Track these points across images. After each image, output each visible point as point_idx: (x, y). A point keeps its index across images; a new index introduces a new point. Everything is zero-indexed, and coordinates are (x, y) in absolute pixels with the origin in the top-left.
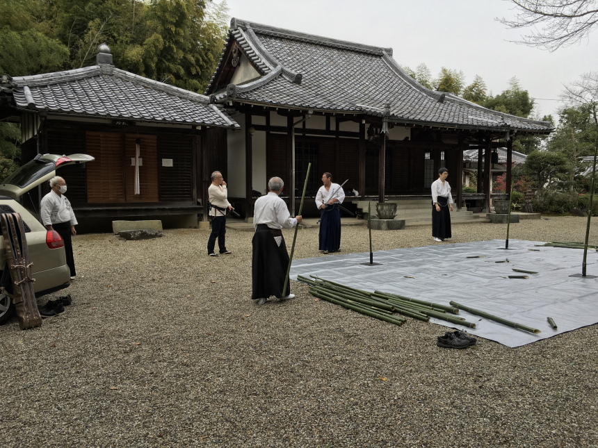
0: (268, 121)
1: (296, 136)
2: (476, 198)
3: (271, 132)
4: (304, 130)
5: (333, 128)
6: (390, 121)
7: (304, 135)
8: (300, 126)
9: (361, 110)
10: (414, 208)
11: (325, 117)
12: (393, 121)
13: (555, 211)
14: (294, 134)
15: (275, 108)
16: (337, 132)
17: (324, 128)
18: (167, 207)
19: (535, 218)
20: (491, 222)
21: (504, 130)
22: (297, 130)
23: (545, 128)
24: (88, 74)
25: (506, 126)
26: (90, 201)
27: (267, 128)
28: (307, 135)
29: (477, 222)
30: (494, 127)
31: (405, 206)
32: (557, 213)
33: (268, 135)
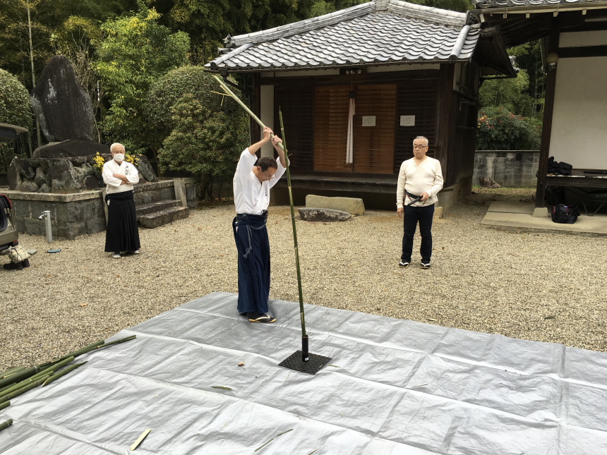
18: (378, 183)
24: (348, 15)
26: (316, 169)
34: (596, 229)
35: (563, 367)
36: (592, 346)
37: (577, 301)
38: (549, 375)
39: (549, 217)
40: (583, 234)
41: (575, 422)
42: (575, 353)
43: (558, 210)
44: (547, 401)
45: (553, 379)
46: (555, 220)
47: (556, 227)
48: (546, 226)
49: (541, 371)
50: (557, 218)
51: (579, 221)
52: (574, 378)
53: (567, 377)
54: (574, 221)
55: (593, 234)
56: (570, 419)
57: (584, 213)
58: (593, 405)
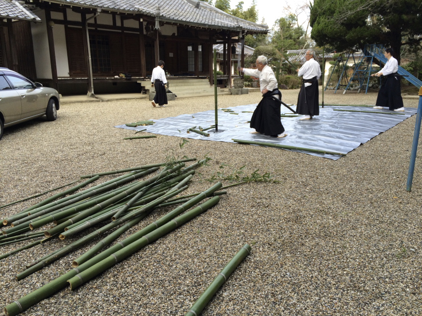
0: (65, 16)
1: (89, 30)
2: (222, 78)
3: (69, 26)
4: (95, 25)
5: (119, 24)
6: (161, 20)
7: (96, 29)
8: (92, 21)
9: (138, 11)
10: (182, 86)
11: (111, 15)
12: (163, 20)
14: (87, 28)
15: (70, 6)
16: (122, 28)
17: (111, 24)
20: (231, 94)
21: (238, 30)
22: (90, 25)
23: (265, 29)
25: (239, 27)
27: (65, 22)
28: (99, 29)
30: (232, 28)
31: (175, 84)
33: (66, 28)
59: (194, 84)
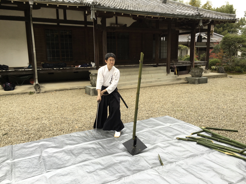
1: (34, 24)
2: (184, 65)
13: (238, 71)
19: (223, 77)
20: (188, 83)
21: (198, 18)
25: (199, 15)
29: (177, 84)
30: (190, 16)
31: (127, 73)
32: (239, 72)
34: (23, 91)
35: (12, 156)
36: (24, 141)
37: (17, 123)
38: (5, 162)
39: (3, 89)
40: (18, 94)
41: (19, 179)
42: (17, 146)
43: (6, 86)
44: (6, 175)
45: (7, 163)
46: (5, 90)
47: (6, 93)
48: (2, 93)
49: (2, 161)
50: (6, 89)
51: (16, 89)
52: (17, 158)
53: (14, 160)
54: (14, 89)
55: (22, 93)
56: (16, 179)
57: (17, 85)
58: (26, 168)
59: (150, 72)
